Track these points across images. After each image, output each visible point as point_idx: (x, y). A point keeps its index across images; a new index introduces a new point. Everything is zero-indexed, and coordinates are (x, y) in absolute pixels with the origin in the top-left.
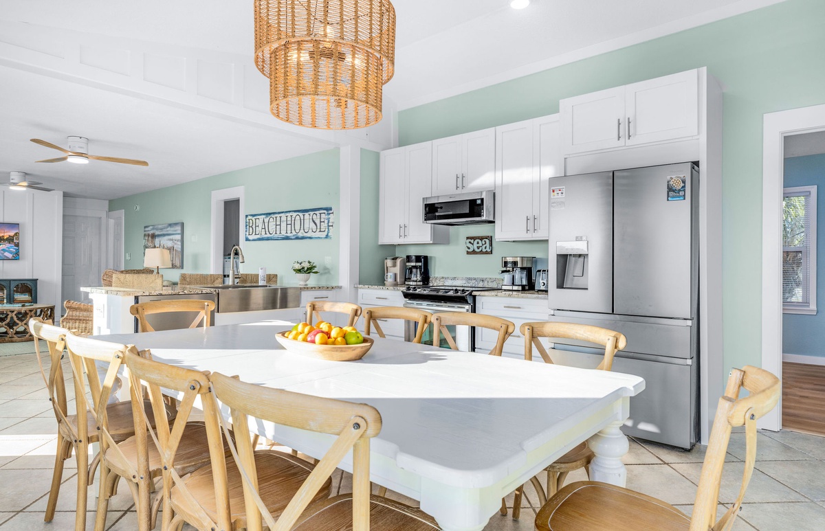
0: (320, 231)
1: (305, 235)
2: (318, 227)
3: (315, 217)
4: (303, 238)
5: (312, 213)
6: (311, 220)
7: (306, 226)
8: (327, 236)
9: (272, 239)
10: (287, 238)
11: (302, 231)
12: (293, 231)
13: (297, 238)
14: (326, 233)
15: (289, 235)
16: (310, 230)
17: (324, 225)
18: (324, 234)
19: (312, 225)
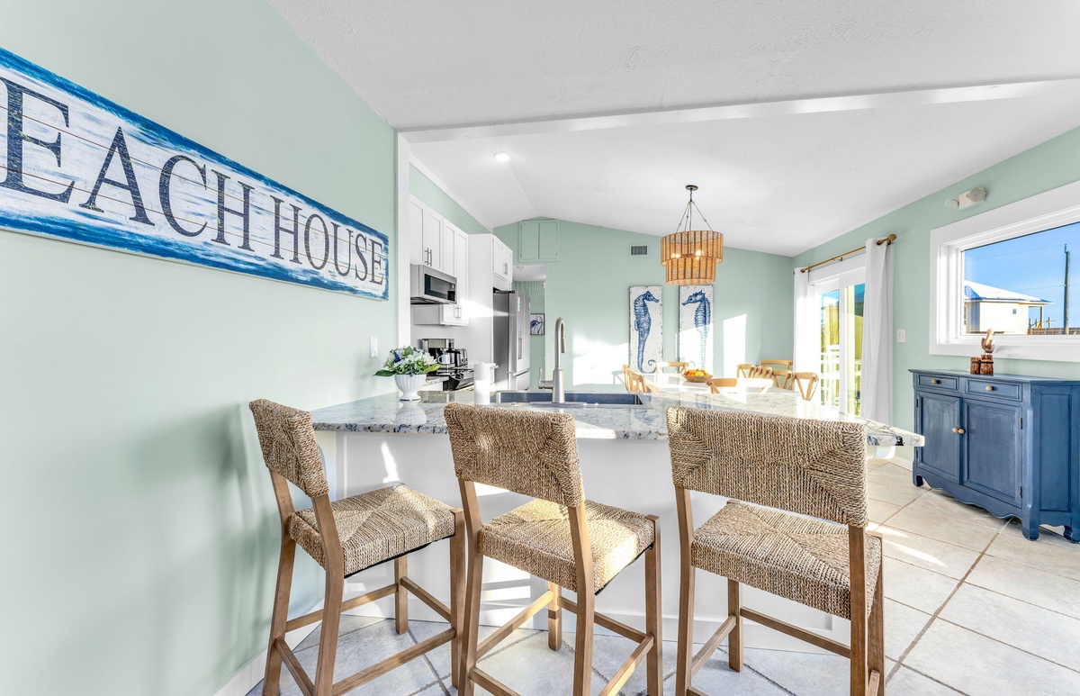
0: (373, 281)
1: (340, 279)
2: (370, 271)
3: (361, 243)
4: (333, 287)
5: (356, 232)
6: (353, 247)
7: (343, 258)
8: (385, 295)
9: (193, 258)
10: (280, 274)
11: (330, 266)
12: (302, 257)
13: (317, 283)
14: (383, 288)
15: (286, 263)
16: (352, 272)
17: (380, 270)
18: (379, 290)
19: (356, 260)
